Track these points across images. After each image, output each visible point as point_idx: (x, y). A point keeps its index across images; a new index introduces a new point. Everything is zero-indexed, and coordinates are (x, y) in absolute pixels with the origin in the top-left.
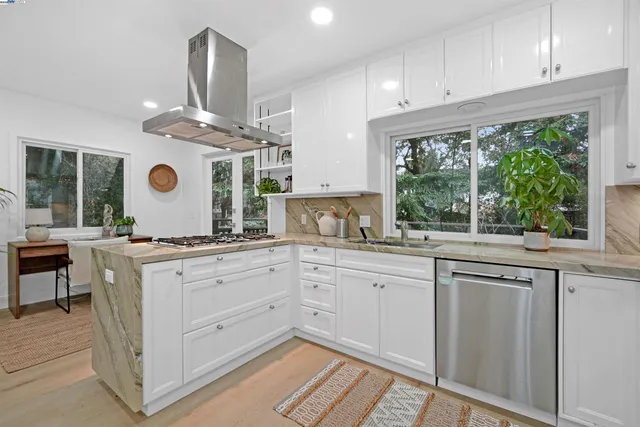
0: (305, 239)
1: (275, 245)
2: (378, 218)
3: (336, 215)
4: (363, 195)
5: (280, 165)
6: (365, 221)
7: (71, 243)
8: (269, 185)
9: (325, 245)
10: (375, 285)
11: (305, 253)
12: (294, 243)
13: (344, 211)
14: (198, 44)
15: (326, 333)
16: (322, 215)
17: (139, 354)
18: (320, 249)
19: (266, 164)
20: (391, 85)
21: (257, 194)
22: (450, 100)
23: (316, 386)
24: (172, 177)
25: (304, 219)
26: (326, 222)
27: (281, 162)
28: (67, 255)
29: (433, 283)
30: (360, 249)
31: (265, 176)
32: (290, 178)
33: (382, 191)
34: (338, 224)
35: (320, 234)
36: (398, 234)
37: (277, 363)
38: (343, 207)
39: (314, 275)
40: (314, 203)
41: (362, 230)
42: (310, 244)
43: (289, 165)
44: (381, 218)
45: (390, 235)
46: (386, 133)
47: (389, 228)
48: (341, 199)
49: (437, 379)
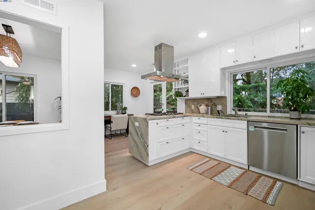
0: (194, 115)
1: (184, 116)
2: (225, 106)
3: (207, 105)
4: (218, 97)
5: (183, 86)
6: (219, 108)
7: (112, 116)
8: (179, 94)
9: (203, 117)
10: (223, 131)
11: (195, 119)
12: (190, 116)
13: (210, 104)
14: (158, 48)
15: (203, 150)
16: (201, 105)
17: (148, 146)
18: (201, 118)
19: (177, 86)
20: (231, 51)
21: (174, 98)
22: (255, 60)
23: (201, 165)
24: (138, 92)
25: (193, 107)
26: (203, 108)
27: (183, 85)
28: (110, 120)
29: (247, 130)
30: (217, 118)
31: (177, 90)
32: (188, 91)
33: (227, 95)
34: (208, 109)
35: (200, 113)
36: (233, 113)
37: (186, 158)
38: (210, 102)
39: (199, 128)
40: (198, 101)
41: (218, 111)
42: (197, 116)
43: (186, 86)
44: (226, 107)
45: (230, 113)
46: (228, 72)
47: (230, 110)
48: (209, 99)
49: (249, 166)
